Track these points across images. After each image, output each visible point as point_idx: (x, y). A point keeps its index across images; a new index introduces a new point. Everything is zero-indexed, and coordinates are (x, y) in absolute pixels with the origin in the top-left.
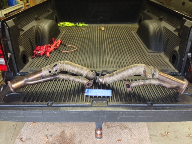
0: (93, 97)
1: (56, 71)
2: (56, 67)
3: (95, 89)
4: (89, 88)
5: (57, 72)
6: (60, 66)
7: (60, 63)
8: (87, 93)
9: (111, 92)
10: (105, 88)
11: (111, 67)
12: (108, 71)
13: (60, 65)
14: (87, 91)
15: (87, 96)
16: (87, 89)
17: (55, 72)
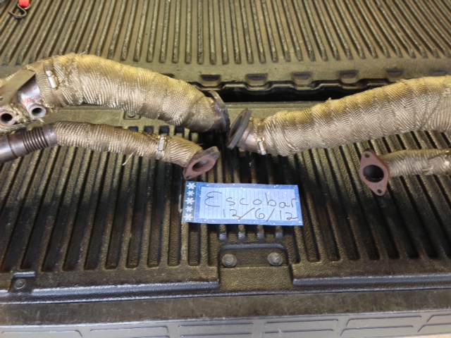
0: (223, 229)
1: (36, 111)
2: (36, 91)
3: (224, 181)
4: (199, 179)
5: (42, 114)
6: (54, 86)
7: (49, 73)
8: (193, 206)
9: (298, 201)
10: (270, 179)
11: (281, 57)
12: (270, 79)
13: (51, 80)
14: (194, 197)
15: (193, 227)
16: (191, 185)
17: (33, 117)
